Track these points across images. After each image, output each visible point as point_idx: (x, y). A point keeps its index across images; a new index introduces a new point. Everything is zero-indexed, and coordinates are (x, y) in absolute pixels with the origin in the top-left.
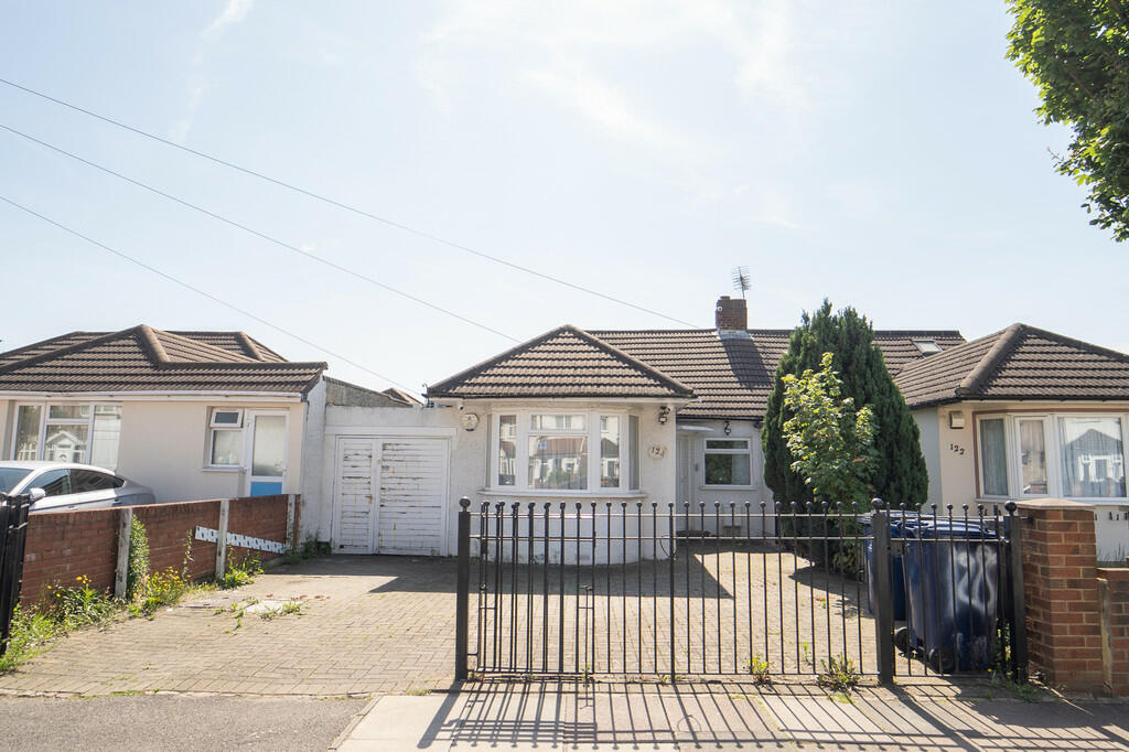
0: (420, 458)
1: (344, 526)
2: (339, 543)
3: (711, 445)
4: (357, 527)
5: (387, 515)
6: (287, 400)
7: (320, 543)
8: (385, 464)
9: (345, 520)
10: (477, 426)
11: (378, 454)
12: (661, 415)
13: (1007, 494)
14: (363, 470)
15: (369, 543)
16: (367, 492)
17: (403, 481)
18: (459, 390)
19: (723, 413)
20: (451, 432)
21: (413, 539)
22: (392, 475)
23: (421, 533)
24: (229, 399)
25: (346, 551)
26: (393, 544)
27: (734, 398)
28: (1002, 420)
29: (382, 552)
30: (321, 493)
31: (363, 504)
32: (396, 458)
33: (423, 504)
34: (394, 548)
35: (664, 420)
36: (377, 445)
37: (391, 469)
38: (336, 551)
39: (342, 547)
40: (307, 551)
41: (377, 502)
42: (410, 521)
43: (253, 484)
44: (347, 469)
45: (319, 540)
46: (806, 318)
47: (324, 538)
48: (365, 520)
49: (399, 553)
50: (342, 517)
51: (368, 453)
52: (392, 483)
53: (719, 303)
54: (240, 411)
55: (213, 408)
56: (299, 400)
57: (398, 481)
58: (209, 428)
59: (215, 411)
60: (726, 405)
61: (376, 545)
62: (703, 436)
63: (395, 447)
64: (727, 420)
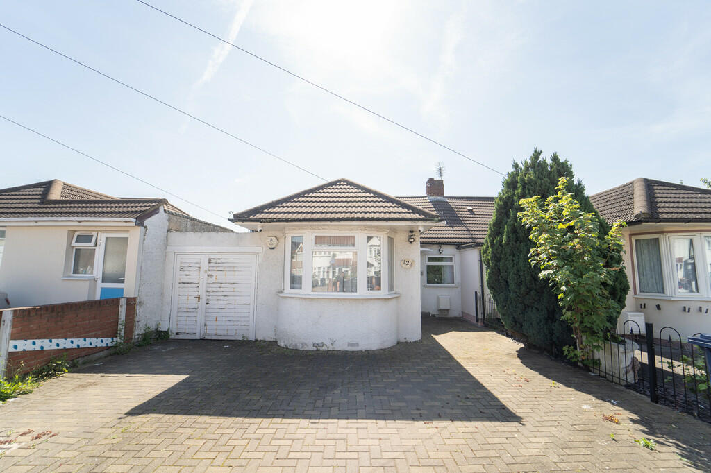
0: (236, 269)
1: (179, 318)
2: (175, 332)
3: (430, 259)
4: (188, 319)
5: (210, 311)
6: (125, 224)
7: (160, 332)
8: (210, 273)
9: (180, 314)
10: (276, 245)
11: (205, 265)
12: (410, 237)
13: (664, 293)
14: (194, 277)
15: (198, 331)
16: (197, 294)
17: (222, 285)
18: (258, 216)
19: (438, 240)
20: (258, 250)
21: (229, 327)
22: (214, 281)
23: (235, 323)
24: (82, 224)
25: (180, 337)
26: (215, 332)
27: (443, 232)
28: (657, 240)
29: (207, 338)
30: (162, 294)
31: (193, 302)
32: (218, 269)
33: (237, 302)
34: (216, 334)
35: (411, 240)
36: (204, 259)
37: (214, 277)
38: (173, 337)
39: (177, 334)
40: (144, 340)
41: (203, 300)
42: (228, 315)
43: (102, 288)
44: (181, 277)
45: (159, 329)
46: (516, 166)
47: (163, 328)
48: (194, 314)
49: (219, 338)
50: (178, 312)
51: (198, 265)
52: (215, 287)
53: (428, 182)
54: (94, 234)
55: (75, 231)
56: (134, 224)
57: (219, 285)
58: (69, 247)
59: (77, 234)
60: (439, 236)
61: (202, 332)
62: (426, 255)
63: (218, 261)
64: (440, 244)
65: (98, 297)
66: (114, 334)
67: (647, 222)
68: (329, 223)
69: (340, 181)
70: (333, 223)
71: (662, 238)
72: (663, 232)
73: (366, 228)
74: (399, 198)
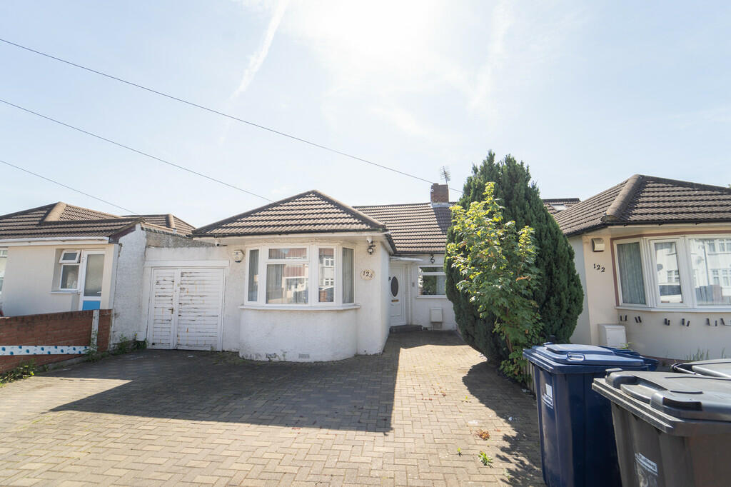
0: (205, 282)
1: (155, 329)
2: (151, 342)
3: (425, 269)
4: (163, 330)
5: (182, 322)
6: (100, 242)
7: (138, 342)
8: (182, 286)
9: (155, 325)
10: (243, 258)
11: (178, 279)
12: (370, 248)
13: (645, 304)
14: (169, 291)
15: (171, 342)
16: (170, 306)
17: (194, 298)
18: (216, 231)
19: (430, 249)
20: (225, 263)
21: (199, 339)
22: (186, 294)
23: (205, 334)
24: (66, 243)
25: (156, 347)
26: (186, 343)
27: (437, 240)
28: (638, 243)
29: (179, 348)
30: (140, 306)
31: (168, 315)
32: (190, 282)
33: (207, 314)
34: (187, 345)
35: (371, 251)
36: (178, 273)
37: (186, 290)
38: (150, 347)
39: (153, 344)
40: (120, 349)
41: (176, 313)
42: (198, 326)
43: (84, 302)
44: (158, 290)
45: (137, 340)
46: (475, 170)
47: (141, 339)
48: (169, 326)
49: (190, 348)
50: (154, 323)
51: (172, 279)
52: (186, 300)
53: (432, 187)
54: (78, 252)
55: (63, 249)
56: (107, 242)
57: (190, 298)
58: (57, 264)
59: (65, 252)
60: (432, 245)
61: (175, 343)
62: (417, 264)
63: (189, 275)
64: (432, 254)
65: (80, 309)
66: (87, 343)
67: (612, 225)
68: (278, 236)
69: (309, 193)
70: (282, 236)
71: (643, 242)
72: (641, 236)
73: (316, 240)
74: (355, 207)
